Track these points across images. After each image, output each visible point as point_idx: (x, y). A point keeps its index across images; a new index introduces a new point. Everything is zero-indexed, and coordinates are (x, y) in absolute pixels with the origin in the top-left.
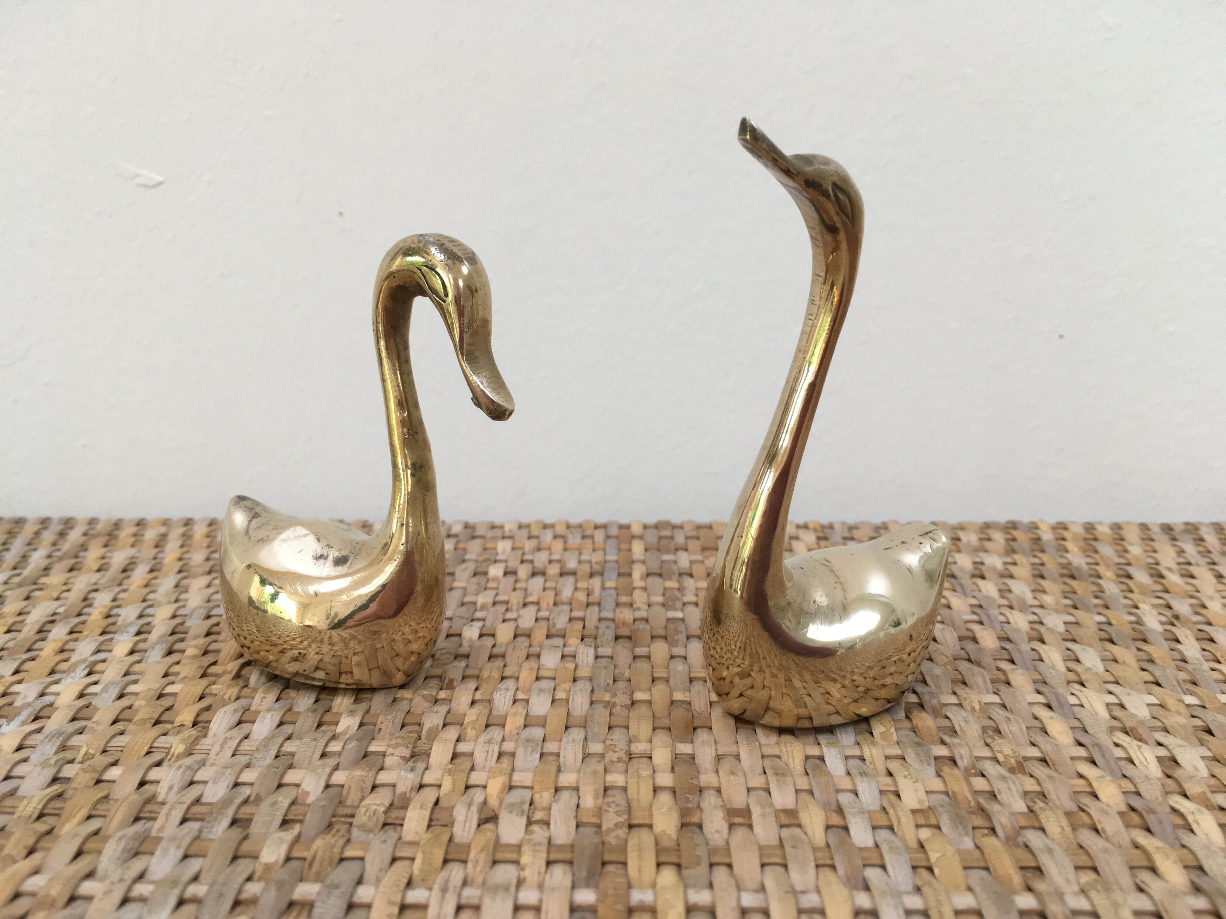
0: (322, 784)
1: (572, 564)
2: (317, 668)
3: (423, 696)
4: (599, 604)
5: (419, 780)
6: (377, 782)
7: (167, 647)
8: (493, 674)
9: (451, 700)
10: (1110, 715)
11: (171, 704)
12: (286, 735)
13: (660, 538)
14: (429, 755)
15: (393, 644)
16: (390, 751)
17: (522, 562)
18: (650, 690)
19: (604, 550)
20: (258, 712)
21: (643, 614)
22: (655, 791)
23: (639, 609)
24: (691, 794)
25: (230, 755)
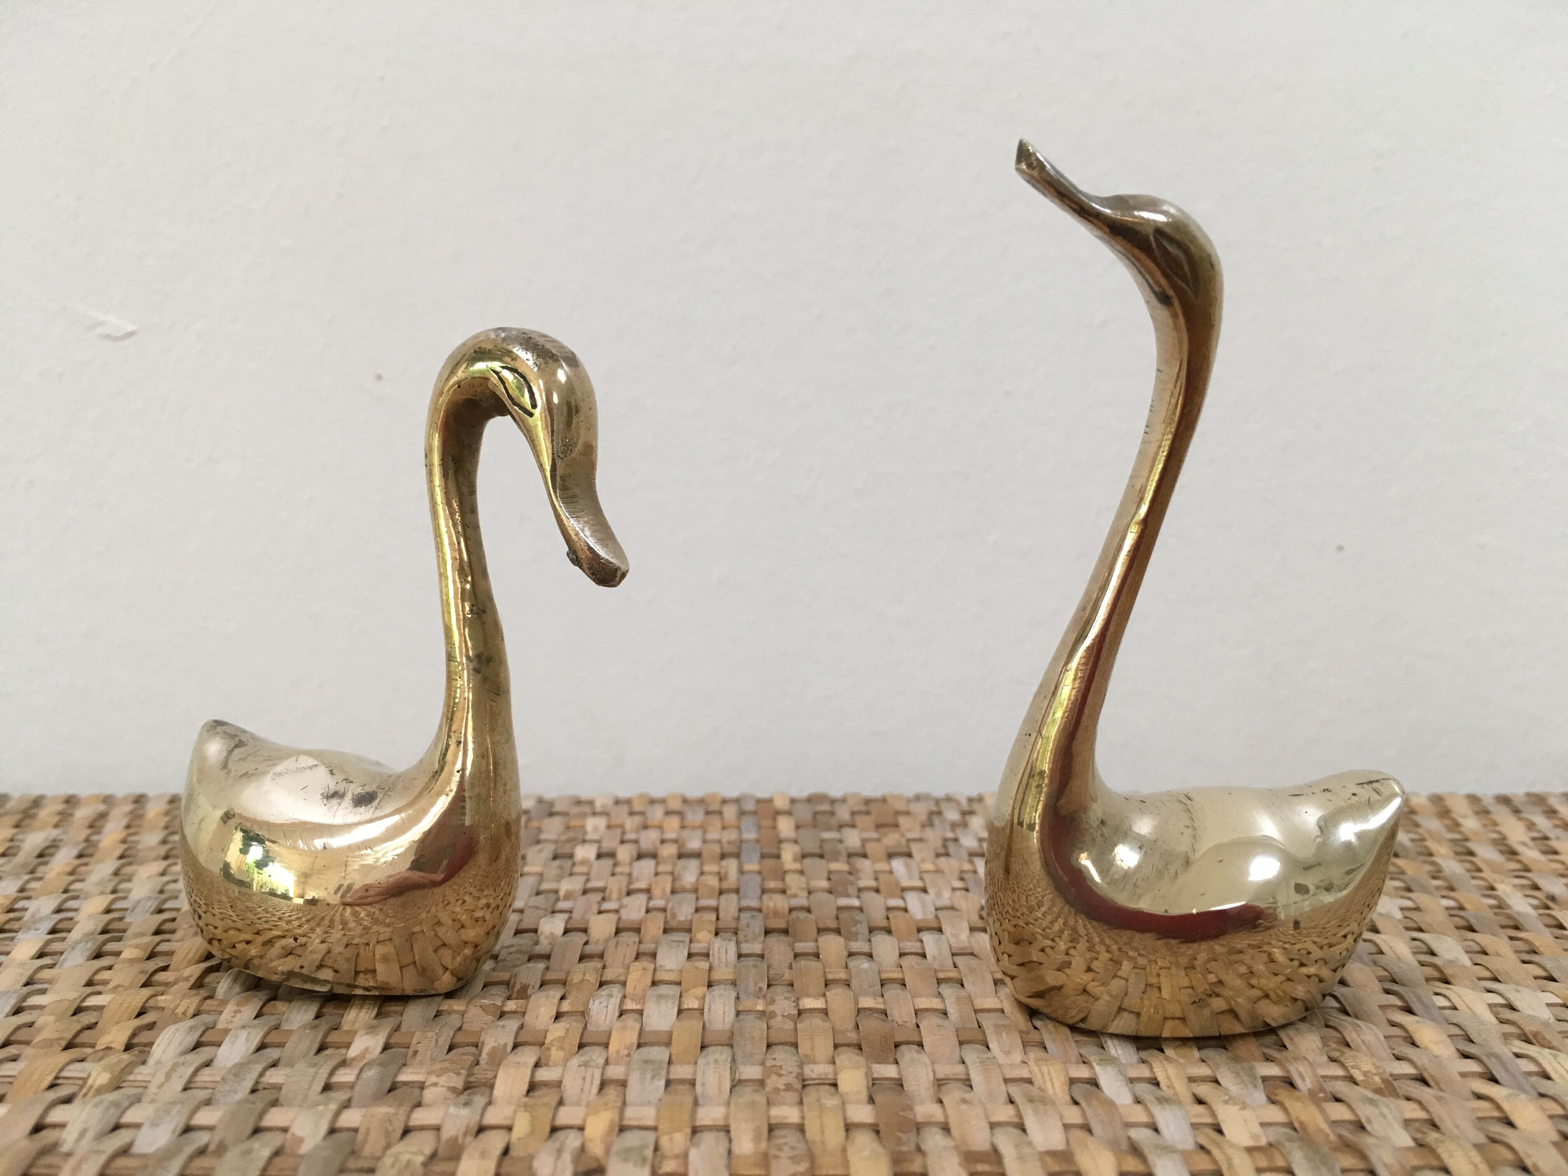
0: (324, 1127)
1: (694, 844)
2: (320, 967)
3: (481, 1007)
4: (737, 891)
5: (477, 1118)
6: (412, 1123)
7: (94, 947)
8: (587, 977)
9: (524, 1013)
10: (1497, 1018)
11: (93, 1021)
12: (270, 1061)
13: (816, 814)
14: (492, 1087)
15: (437, 929)
16: (433, 1079)
17: (622, 842)
18: (824, 995)
19: (739, 828)
20: (227, 1031)
21: (802, 901)
22: (847, 1130)
23: (795, 896)
24: (904, 1133)
25: (180, 1088)
